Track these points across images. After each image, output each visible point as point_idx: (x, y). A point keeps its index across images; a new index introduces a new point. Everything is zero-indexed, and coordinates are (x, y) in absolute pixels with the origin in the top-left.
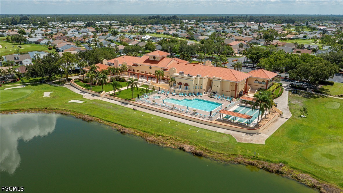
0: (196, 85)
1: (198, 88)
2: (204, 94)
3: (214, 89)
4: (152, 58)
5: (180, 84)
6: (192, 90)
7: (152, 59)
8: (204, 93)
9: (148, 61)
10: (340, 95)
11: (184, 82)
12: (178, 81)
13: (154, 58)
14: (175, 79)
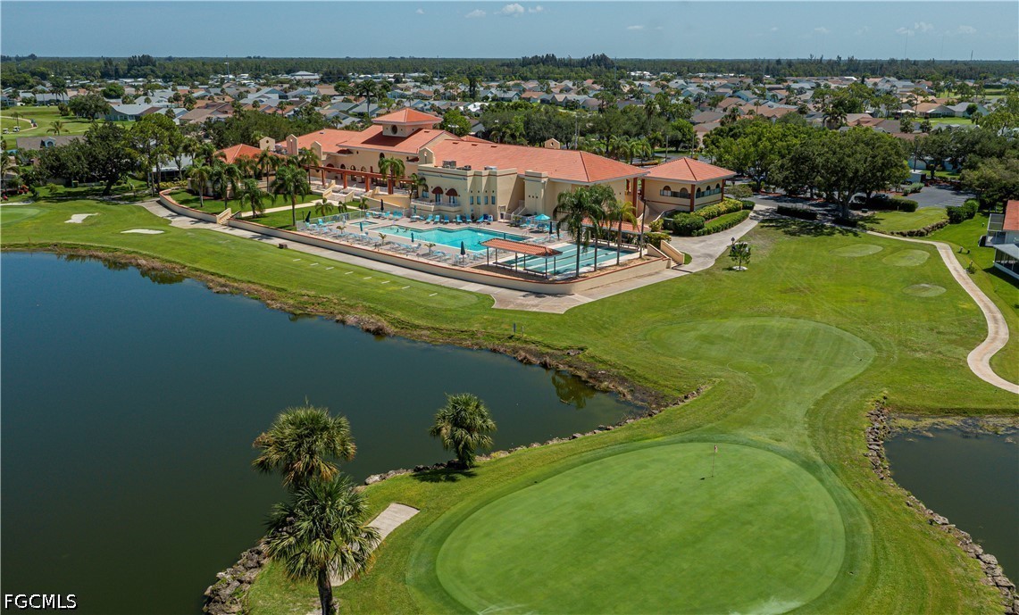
0: (478, 194)
1: (482, 200)
2: (502, 220)
3: (529, 203)
4: (390, 128)
5: (438, 191)
6: (468, 209)
7: (389, 133)
8: (499, 216)
9: (379, 139)
10: (905, 231)
11: (446, 184)
12: (432, 182)
13: (394, 128)
14: (426, 177)
